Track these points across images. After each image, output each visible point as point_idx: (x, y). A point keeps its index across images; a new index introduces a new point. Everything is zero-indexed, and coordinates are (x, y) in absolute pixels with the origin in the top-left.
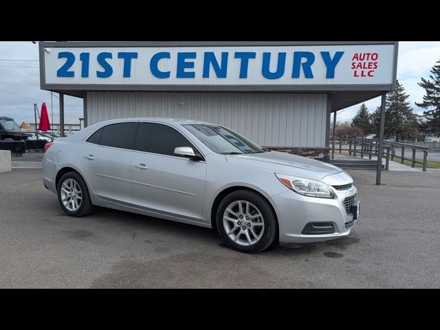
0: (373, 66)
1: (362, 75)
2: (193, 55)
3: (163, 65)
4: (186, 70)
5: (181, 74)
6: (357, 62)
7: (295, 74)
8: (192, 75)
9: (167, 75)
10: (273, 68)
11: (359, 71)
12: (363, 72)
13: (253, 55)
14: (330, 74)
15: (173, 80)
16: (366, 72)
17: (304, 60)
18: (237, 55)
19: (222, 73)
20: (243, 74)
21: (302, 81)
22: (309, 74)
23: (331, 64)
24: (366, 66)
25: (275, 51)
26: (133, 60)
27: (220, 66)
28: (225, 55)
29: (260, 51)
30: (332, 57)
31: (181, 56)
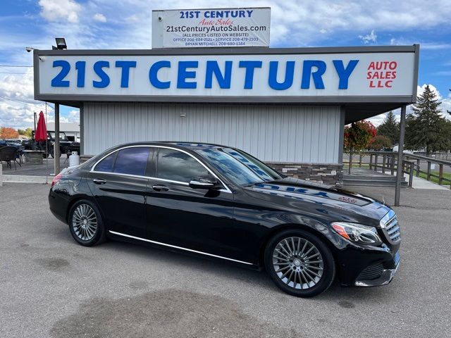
0: (392, 76)
1: (379, 86)
2: (195, 64)
3: (162, 75)
4: (188, 80)
5: (181, 84)
6: (373, 72)
7: (305, 85)
8: (193, 86)
9: (166, 85)
10: (281, 79)
11: (376, 81)
12: (380, 82)
13: (259, 64)
14: (343, 85)
15: (173, 92)
16: (383, 82)
17: (314, 70)
18: (242, 64)
19: (225, 83)
20: (248, 84)
21: (312, 92)
22: (320, 85)
23: (344, 74)
24: (384, 75)
25: (282, 60)
26: (131, 70)
27: (223, 77)
28: (229, 65)
29: (266, 60)
30: (345, 65)
31: (182, 65)
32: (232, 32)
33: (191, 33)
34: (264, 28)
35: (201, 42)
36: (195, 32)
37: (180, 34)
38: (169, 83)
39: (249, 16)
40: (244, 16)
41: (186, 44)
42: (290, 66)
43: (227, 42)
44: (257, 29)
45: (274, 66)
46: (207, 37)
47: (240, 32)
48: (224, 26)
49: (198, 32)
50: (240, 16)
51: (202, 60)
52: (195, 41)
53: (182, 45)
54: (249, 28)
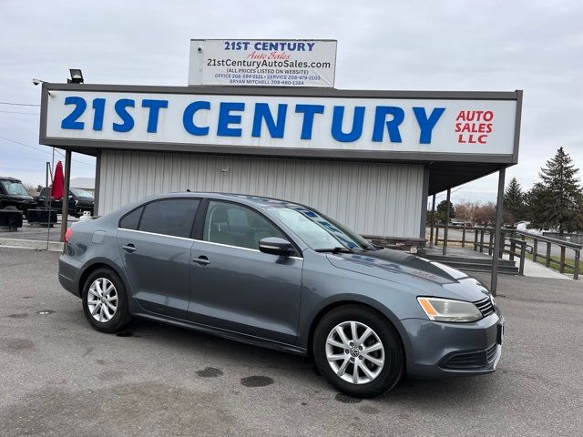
0: (486, 129)
1: (470, 141)
2: (241, 107)
3: (200, 119)
4: (231, 126)
5: (223, 131)
6: (463, 123)
7: (377, 137)
8: (238, 133)
9: (204, 131)
10: (347, 127)
11: (466, 135)
12: (471, 137)
13: (320, 109)
14: (426, 138)
15: (212, 139)
16: (476, 136)
17: (389, 118)
18: (299, 108)
19: (277, 131)
20: (306, 133)
21: (386, 146)
22: (396, 138)
23: (427, 125)
24: (477, 128)
25: (350, 105)
26: (161, 110)
27: (276, 122)
28: (283, 108)
29: (329, 104)
30: (428, 114)
31: (225, 108)
32: (289, 68)
33: (237, 68)
34: (328, 65)
35: (249, 79)
36: (242, 67)
37: (223, 69)
38: (208, 128)
39: (310, 50)
40: (304, 50)
41: (231, 81)
42: (360, 112)
43: (281, 80)
44: (319, 65)
45: (339, 112)
46: (256, 73)
47: (298, 68)
48: (278, 61)
49: (246, 68)
50: (299, 50)
51: (250, 102)
52: (242, 79)
53: (226, 82)
54: (309, 64)
